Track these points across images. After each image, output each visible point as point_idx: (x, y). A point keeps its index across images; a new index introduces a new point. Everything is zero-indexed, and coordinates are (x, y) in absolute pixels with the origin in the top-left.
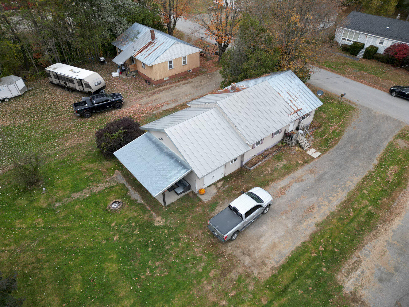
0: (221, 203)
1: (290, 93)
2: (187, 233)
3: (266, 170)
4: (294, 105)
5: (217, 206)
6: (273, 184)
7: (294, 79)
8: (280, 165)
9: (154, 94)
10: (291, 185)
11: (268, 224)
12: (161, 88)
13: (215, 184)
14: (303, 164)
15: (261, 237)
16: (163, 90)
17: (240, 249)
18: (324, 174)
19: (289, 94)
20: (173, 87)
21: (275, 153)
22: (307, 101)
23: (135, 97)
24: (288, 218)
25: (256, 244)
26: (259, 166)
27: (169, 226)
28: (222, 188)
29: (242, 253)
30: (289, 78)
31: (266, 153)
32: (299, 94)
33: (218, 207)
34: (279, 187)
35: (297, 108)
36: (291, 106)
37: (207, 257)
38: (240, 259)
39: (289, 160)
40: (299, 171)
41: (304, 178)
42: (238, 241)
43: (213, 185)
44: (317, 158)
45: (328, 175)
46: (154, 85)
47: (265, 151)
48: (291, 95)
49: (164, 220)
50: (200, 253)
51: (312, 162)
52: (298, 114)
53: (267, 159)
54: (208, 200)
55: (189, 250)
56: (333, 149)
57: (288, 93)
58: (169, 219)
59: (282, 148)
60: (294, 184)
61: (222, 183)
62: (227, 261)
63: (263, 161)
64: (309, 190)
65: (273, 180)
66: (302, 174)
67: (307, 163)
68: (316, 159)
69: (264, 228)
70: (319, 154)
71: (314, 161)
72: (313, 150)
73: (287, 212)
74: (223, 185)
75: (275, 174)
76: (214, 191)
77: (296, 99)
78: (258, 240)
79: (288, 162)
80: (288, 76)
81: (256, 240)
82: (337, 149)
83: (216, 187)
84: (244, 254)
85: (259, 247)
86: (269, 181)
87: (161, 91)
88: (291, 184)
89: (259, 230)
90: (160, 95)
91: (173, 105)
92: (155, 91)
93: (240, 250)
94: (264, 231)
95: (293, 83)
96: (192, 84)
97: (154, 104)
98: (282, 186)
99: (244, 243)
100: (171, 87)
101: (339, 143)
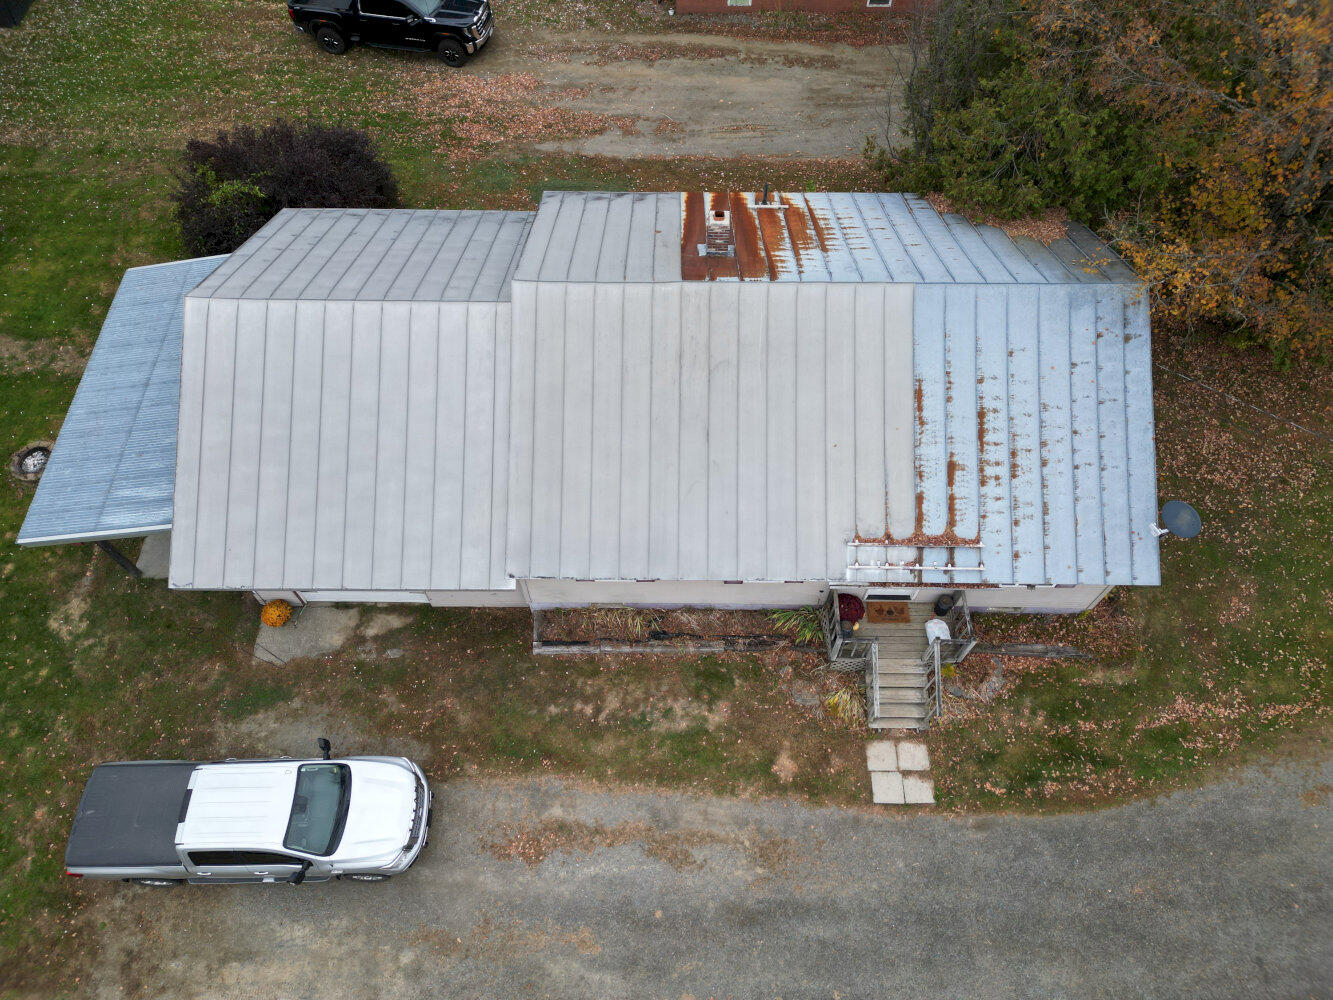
0: (296, 703)
1: (991, 421)
2: (84, 732)
3: (598, 697)
4: (952, 499)
5: (269, 704)
6: (550, 780)
7: (1111, 350)
8: (684, 713)
9: (633, 54)
10: (610, 845)
11: (325, 933)
12: (683, 40)
13: (367, 610)
14: (783, 789)
15: (246, 956)
16: (683, 52)
17: (140, 937)
18: (802, 911)
19: (981, 424)
20: (735, 52)
21: (718, 647)
22: (1060, 516)
23: (557, 39)
24: (415, 973)
25: (200, 967)
26: (591, 659)
27: (71, 660)
28: (370, 646)
29: (123, 958)
30: (1084, 329)
31: (684, 618)
32: (1059, 452)
33: (272, 714)
34: (557, 812)
35: (952, 523)
36: (920, 499)
37: (32, 871)
38: (97, 975)
39: (745, 724)
40: (726, 803)
41: (698, 855)
42: (167, 902)
43: (353, 612)
44: (886, 806)
45: (817, 930)
46: (671, 13)
47: (690, 609)
48: (989, 437)
49: (84, 625)
50: (34, 839)
51: (833, 808)
52: (919, 560)
53: (657, 649)
54: (273, 658)
55: (22, 795)
56: (1036, 819)
57: (981, 415)
58: (100, 633)
59: (782, 643)
60: (626, 849)
61: (395, 622)
62: (54, 943)
63: (626, 649)
64: (648, 925)
65: (569, 763)
66: (715, 830)
67: (812, 794)
68: (876, 809)
69: (299, 933)
70: (922, 793)
71: (852, 811)
72: (916, 756)
73: (445, 945)
74: (386, 639)
75: (604, 747)
76: (333, 636)
77: (1003, 471)
78: (224, 961)
79: (728, 730)
80: (1086, 312)
81: (222, 954)
82: (1053, 836)
83: (358, 626)
84: (125, 968)
85: (195, 988)
86: (549, 755)
87: (673, 51)
88: (616, 837)
89: (274, 924)
90: (651, 72)
91: (641, 148)
92: (652, 46)
93: (132, 941)
94: (280, 946)
95: (1085, 372)
96: (826, 78)
97: (583, 106)
98: (571, 818)
99: (175, 928)
100: (723, 52)
101: (1105, 812)
